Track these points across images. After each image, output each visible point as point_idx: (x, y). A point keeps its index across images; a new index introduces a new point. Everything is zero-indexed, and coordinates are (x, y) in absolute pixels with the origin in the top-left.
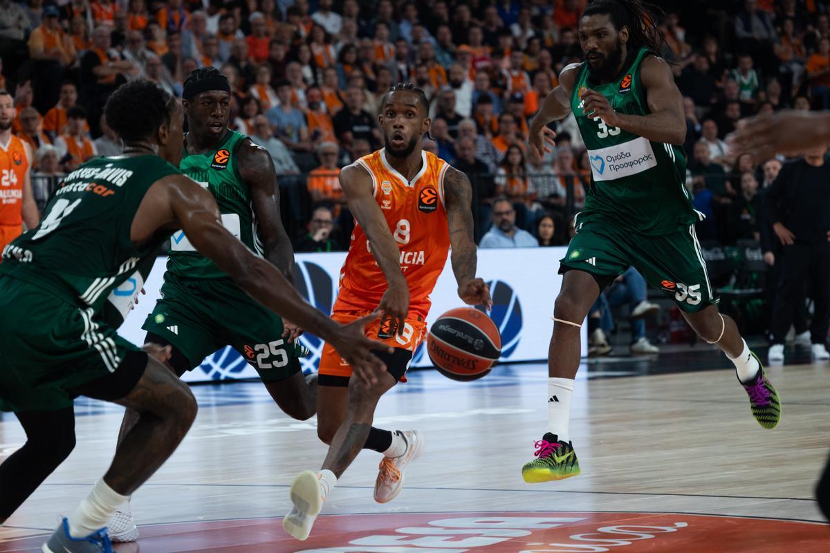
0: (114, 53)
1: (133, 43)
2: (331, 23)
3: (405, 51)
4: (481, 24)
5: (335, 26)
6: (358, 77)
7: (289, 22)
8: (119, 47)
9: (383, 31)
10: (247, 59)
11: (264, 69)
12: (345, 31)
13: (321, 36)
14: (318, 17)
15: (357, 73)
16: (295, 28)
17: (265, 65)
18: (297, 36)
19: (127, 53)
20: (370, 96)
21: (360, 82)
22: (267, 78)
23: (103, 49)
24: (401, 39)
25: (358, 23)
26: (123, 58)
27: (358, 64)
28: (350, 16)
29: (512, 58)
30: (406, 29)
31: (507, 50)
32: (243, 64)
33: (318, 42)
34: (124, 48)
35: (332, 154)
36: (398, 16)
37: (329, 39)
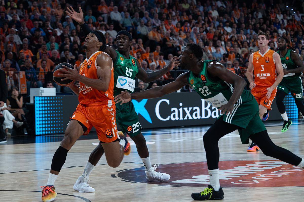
0: (171, 38)
1: (176, 36)
2: (229, 30)
3: (249, 37)
4: (269, 29)
5: (230, 30)
6: (236, 44)
7: (218, 29)
8: (172, 37)
9: (242, 32)
10: (207, 39)
11: (211, 42)
12: (233, 32)
13: (226, 33)
14: (225, 28)
15: (236, 43)
16: (220, 31)
17: (211, 41)
18: (220, 33)
19: (174, 39)
20: (239, 49)
21: (237, 46)
22: (212, 44)
23: (168, 37)
24: (248, 34)
25: (236, 30)
26: (173, 40)
27: (236, 41)
28: (234, 28)
29: (277, 38)
30: (249, 31)
31: (275, 36)
32: (205, 41)
33: (225, 35)
34: (173, 37)
35: (230, 65)
36: (247, 28)
37: (228, 34)
